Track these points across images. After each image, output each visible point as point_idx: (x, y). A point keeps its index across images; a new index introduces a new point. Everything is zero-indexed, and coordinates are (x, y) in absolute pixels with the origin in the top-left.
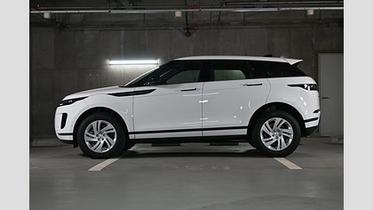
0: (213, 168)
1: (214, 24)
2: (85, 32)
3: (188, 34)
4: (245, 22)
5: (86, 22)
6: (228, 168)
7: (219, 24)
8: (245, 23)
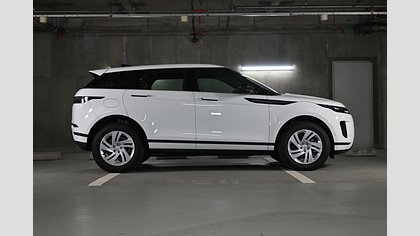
0: (222, 182)
1: (222, 30)
2: (85, 38)
3: (195, 40)
4: (255, 27)
5: (86, 27)
6: (237, 182)
7: (228, 29)
8: (255, 29)
